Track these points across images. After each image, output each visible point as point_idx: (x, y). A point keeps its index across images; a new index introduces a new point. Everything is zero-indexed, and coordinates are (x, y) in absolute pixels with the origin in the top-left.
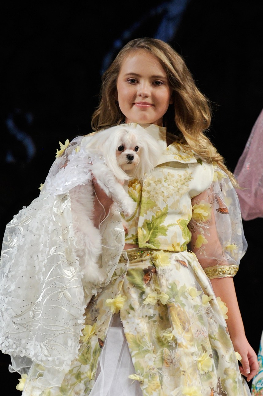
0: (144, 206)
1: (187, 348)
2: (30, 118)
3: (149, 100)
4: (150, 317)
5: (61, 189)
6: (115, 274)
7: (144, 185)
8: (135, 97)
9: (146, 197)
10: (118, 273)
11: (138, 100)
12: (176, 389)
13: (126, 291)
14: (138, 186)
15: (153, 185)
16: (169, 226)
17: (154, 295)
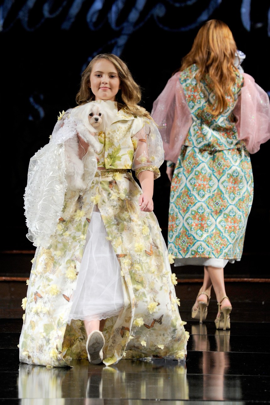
0: (107, 146)
1: (137, 222)
2: (42, 97)
3: (108, 86)
4: (114, 206)
5: (60, 141)
6: (93, 183)
7: (106, 134)
8: (100, 84)
9: (108, 140)
10: (95, 182)
11: (102, 85)
12: (131, 244)
13: (100, 192)
14: (103, 135)
15: (111, 133)
16: (122, 155)
17: (116, 194)
